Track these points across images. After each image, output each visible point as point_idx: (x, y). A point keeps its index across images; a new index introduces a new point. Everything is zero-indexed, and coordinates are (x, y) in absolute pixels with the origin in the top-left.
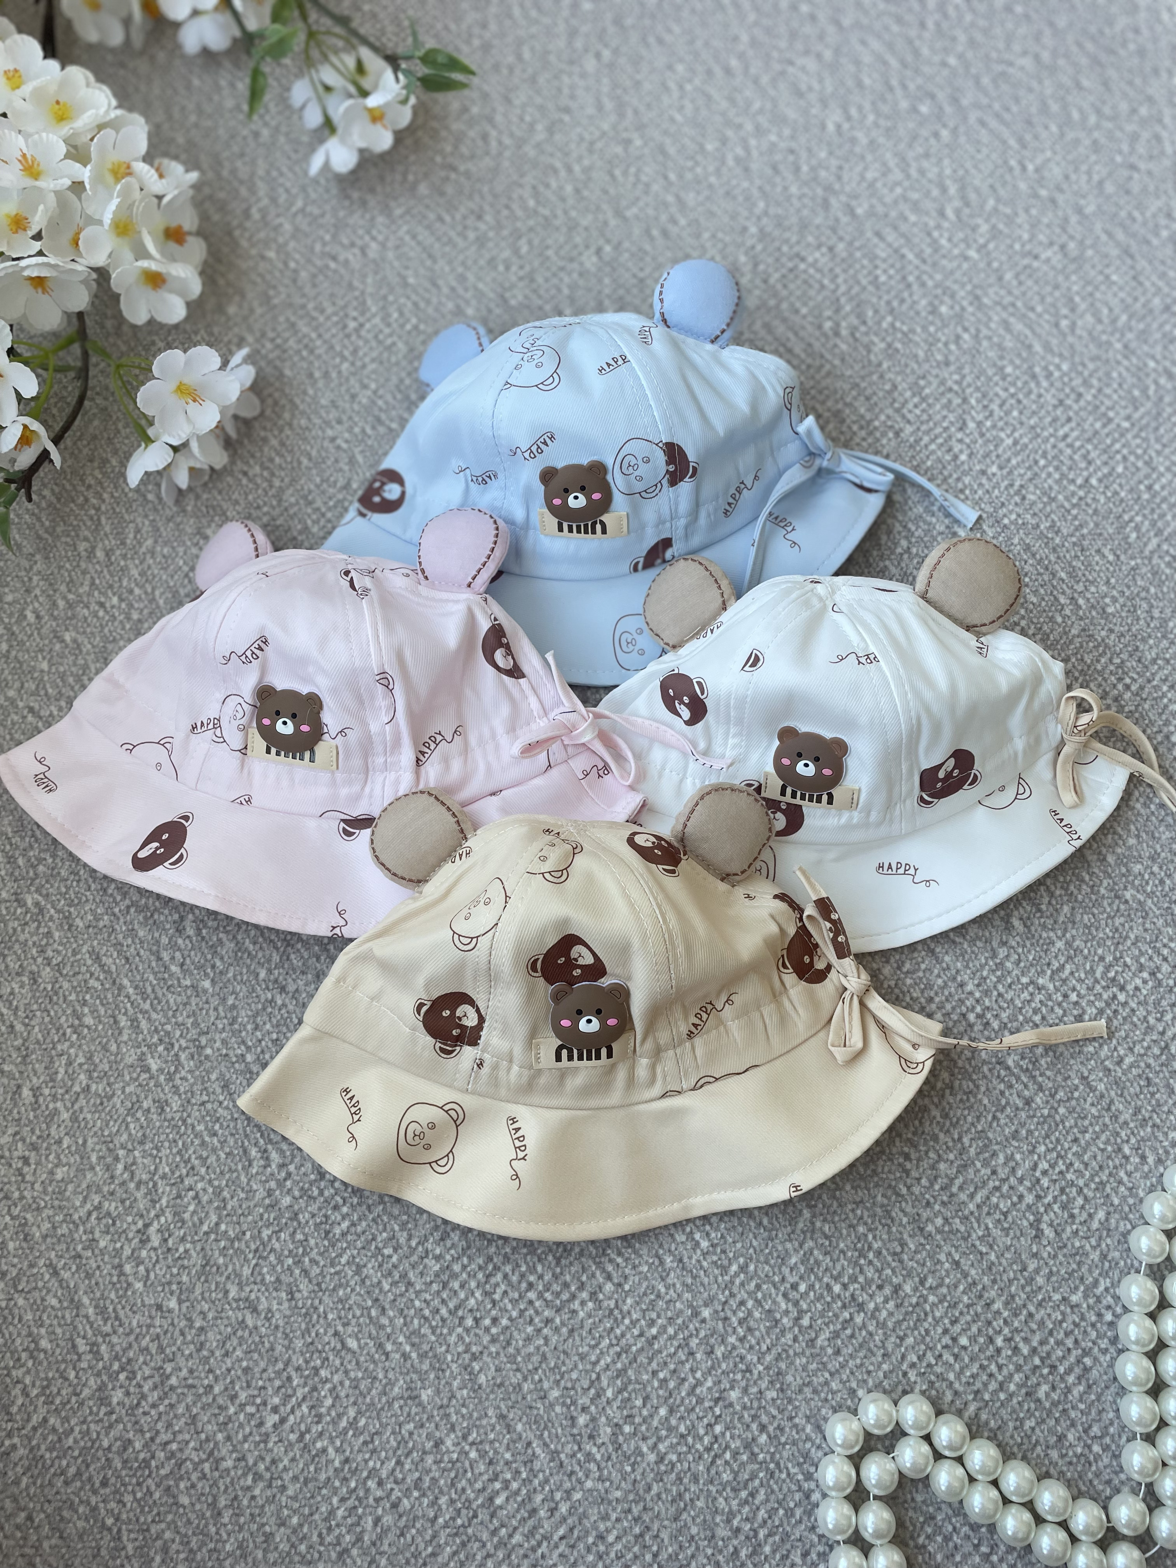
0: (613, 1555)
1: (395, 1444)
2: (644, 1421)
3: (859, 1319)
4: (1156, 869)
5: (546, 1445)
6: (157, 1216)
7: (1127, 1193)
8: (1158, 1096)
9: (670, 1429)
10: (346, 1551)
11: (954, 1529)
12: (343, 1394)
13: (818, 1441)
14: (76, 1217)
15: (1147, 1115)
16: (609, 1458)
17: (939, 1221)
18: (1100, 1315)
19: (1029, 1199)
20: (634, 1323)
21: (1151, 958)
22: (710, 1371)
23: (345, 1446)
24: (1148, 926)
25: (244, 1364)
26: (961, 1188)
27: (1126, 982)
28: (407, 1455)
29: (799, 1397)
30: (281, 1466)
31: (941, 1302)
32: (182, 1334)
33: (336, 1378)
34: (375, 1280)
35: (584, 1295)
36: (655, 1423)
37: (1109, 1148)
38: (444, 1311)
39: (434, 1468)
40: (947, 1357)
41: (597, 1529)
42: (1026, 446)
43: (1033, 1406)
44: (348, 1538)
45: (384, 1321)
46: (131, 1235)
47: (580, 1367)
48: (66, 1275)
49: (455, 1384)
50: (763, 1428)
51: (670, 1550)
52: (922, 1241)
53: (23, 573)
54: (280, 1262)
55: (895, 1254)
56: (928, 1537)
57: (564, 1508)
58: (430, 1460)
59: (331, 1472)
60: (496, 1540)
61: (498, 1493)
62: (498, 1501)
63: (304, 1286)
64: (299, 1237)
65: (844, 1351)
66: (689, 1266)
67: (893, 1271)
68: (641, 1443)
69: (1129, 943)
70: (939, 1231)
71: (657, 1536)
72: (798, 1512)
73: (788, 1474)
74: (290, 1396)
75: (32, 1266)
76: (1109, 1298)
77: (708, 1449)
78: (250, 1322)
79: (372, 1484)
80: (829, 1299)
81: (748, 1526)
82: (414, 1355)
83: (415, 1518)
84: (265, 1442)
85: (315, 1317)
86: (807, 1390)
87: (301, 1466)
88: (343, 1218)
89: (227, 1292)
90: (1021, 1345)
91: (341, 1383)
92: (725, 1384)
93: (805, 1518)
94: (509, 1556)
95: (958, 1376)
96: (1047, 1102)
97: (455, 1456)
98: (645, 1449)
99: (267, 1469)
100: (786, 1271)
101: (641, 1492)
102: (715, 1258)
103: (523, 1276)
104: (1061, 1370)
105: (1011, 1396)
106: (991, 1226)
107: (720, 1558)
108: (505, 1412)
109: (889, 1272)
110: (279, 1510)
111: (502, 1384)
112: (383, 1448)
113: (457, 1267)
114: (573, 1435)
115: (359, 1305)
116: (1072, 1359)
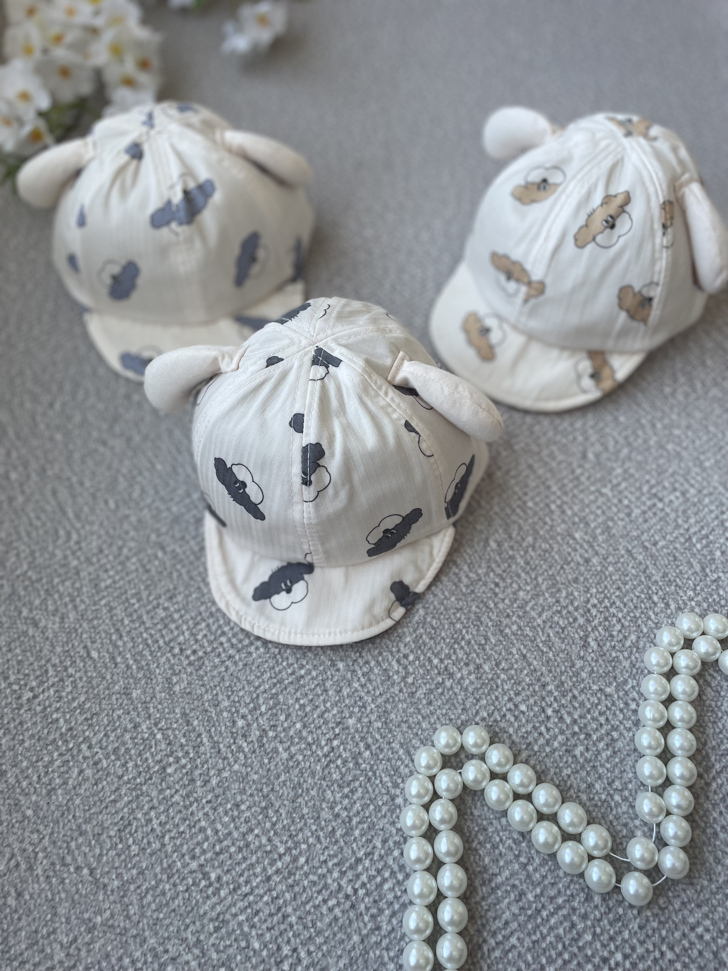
0: (242, 819)
1: (106, 721)
2: (284, 730)
3: (448, 684)
5: (211, 736)
7: (653, 626)
8: (681, 568)
9: (301, 738)
10: (54, 789)
11: (501, 840)
12: (80, 685)
13: (406, 762)
15: (672, 579)
16: (254, 752)
17: (515, 627)
18: (626, 704)
19: (581, 621)
22: (336, 704)
23: (72, 719)
25: (20, 658)
26: (533, 609)
27: (663, 496)
28: (113, 731)
29: (398, 730)
30: (25, 727)
31: (509, 679)
33: (78, 675)
34: (120, 618)
36: (291, 733)
37: (643, 596)
38: (161, 642)
39: (129, 741)
40: (509, 716)
41: (235, 799)
43: (570, 759)
44: (57, 781)
45: (120, 643)
47: (247, 689)
49: (158, 688)
50: (368, 747)
51: (285, 822)
52: (501, 638)
54: (61, 598)
55: (480, 644)
56: (480, 843)
57: (214, 782)
58: (127, 736)
59: (58, 736)
60: (161, 797)
61: (170, 765)
62: (169, 770)
63: (72, 616)
64: (77, 585)
65: (435, 703)
67: (478, 655)
68: (278, 744)
70: (514, 634)
71: (277, 811)
72: (384, 809)
73: (381, 781)
74: (44, 682)
76: (635, 693)
77: (326, 756)
78: (31, 632)
79: (84, 747)
80: (429, 667)
81: (344, 814)
82: (134, 667)
83: (108, 774)
84: (19, 709)
85: (74, 635)
86: (404, 726)
87: (39, 728)
88: (109, 577)
89: (20, 613)
90: (565, 716)
91: (81, 678)
92: (346, 713)
93: (389, 814)
94: (168, 810)
95: (516, 732)
96: (601, 563)
97: (146, 736)
98: (281, 749)
99: (15, 728)
101: (272, 778)
103: (220, 627)
104: (595, 737)
105: (554, 750)
106: (551, 635)
107: (321, 834)
108: (188, 711)
109: (475, 655)
110: (16, 756)
111: (190, 693)
112: (98, 725)
113: (176, 616)
114: (232, 733)
115: (105, 632)
116: (603, 731)
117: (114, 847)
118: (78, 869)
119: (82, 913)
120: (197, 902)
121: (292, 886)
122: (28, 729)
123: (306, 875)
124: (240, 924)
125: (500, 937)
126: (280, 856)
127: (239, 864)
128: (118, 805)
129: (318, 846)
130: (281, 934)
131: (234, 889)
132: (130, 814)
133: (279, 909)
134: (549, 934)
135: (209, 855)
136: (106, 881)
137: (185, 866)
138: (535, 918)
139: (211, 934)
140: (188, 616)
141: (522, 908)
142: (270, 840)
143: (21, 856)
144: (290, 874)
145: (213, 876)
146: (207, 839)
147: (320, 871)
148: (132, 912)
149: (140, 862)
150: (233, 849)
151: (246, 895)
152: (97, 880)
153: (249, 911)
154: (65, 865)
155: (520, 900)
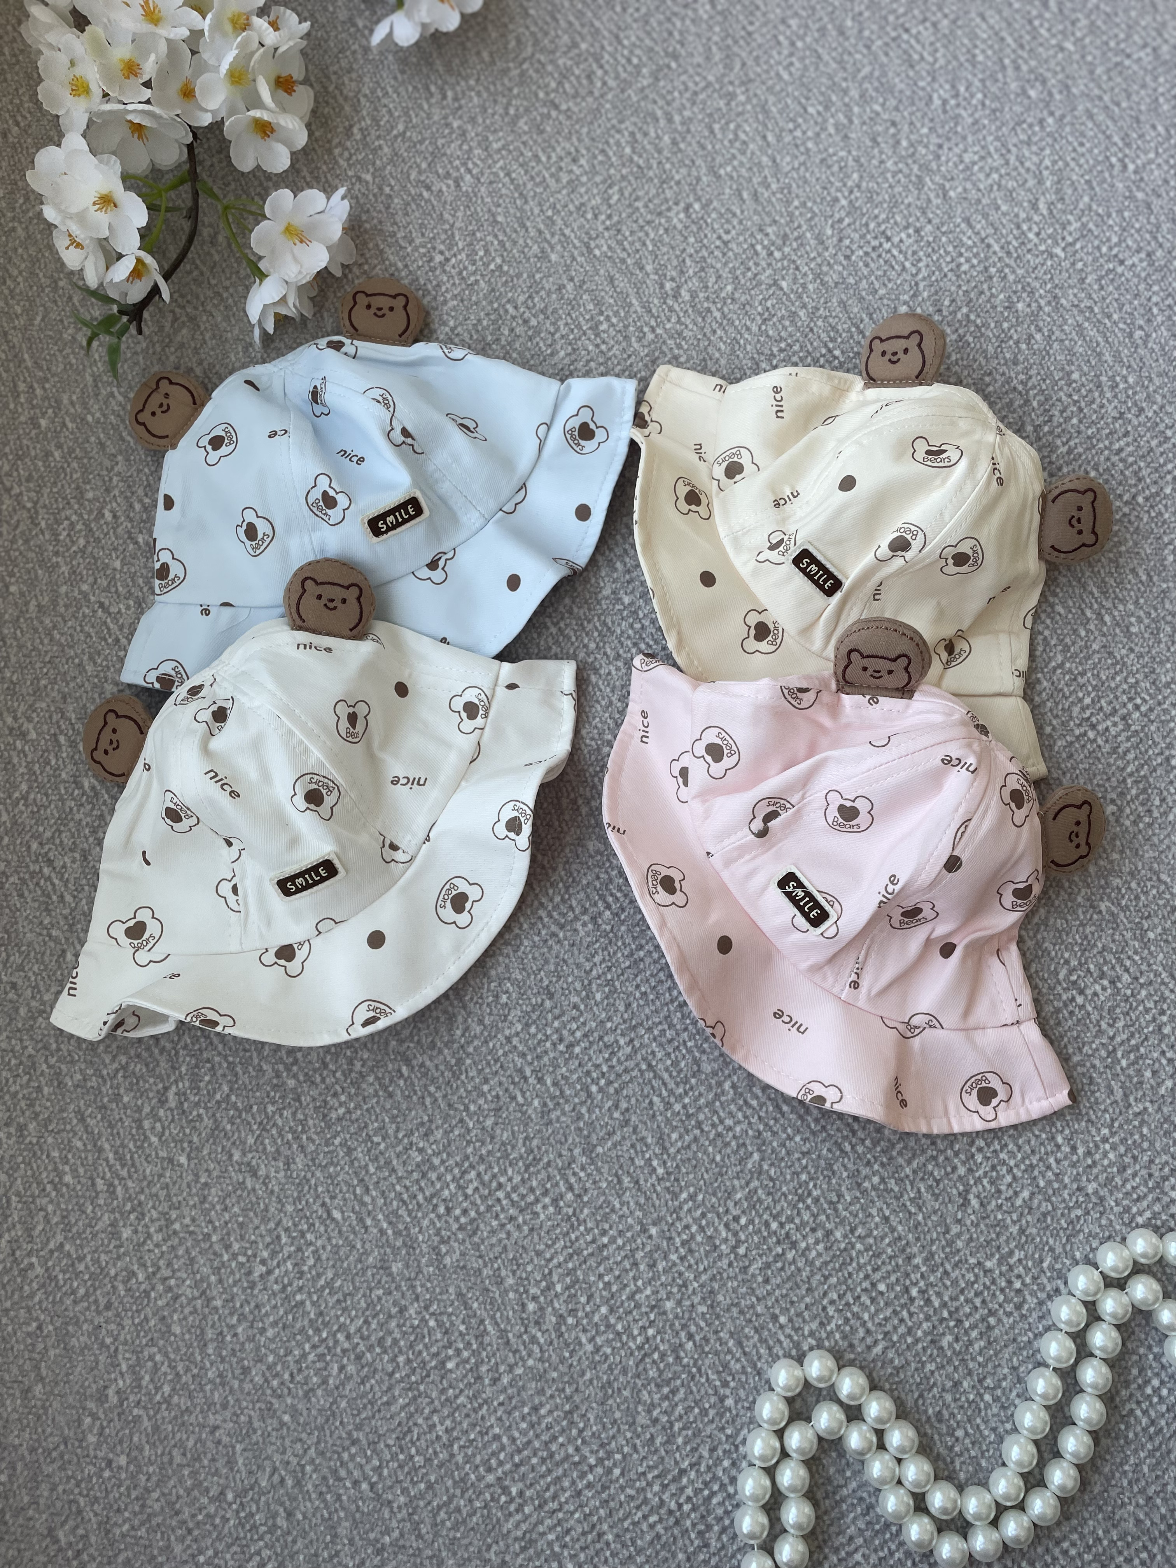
0: (544, 1425)
1: (363, 1304)
2: (587, 1315)
3: (790, 1256)
4: (1134, 885)
5: (497, 1324)
6: (176, 1082)
7: (1053, 1178)
8: (1098, 1094)
9: (608, 1326)
10: (312, 1390)
12: (324, 1257)
14: (105, 1072)
16: (551, 1343)
17: (876, 1180)
18: (1010, 1282)
19: (962, 1171)
20: (588, 1231)
21: (1113, 968)
22: (649, 1282)
23: (321, 1301)
24: (1117, 937)
25: (241, 1219)
27: (1086, 986)
28: (374, 1316)
29: (727, 1315)
30: (263, 1311)
31: (867, 1250)
32: (189, 1186)
33: (319, 1243)
34: (363, 1163)
35: (547, 1200)
36: (596, 1319)
38: (420, 1197)
39: (396, 1330)
40: (865, 1299)
41: (532, 1401)
42: (1080, 455)
43: (935, 1352)
44: (315, 1379)
45: (367, 1199)
46: (151, 1095)
47: (536, 1262)
48: (91, 1122)
49: (424, 1261)
50: (690, 1337)
51: (595, 1428)
52: (858, 1195)
53: (105, 473)
55: (831, 1203)
57: (505, 1380)
58: (393, 1324)
59: (306, 1323)
60: (443, 1398)
61: (449, 1358)
62: (450, 1365)
63: (300, 1161)
64: (300, 1116)
65: (773, 1281)
66: (644, 1189)
67: (828, 1217)
68: (581, 1335)
69: (1095, 951)
70: (874, 1188)
71: (584, 1415)
72: (712, 1413)
73: (708, 1379)
74: (277, 1252)
75: (62, 1110)
77: (640, 1348)
78: (249, 1183)
79: (340, 1337)
80: (765, 1234)
81: (665, 1419)
82: (390, 1232)
83: (375, 1371)
84: (252, 1288)
85: (306, 1188)
86: (734, 1310)
87: (281, 1313)
88: (341, 1104)
89: (231, 1156)
90: (933, 1298)
92: (663, 1294)
94: (453, 1414)
95: (872, 1317)
97: (416, 1322)
98: (584, 1340)
99: (251, 1312)
100: (730, 1204)
101: (575, 1375)
102: (668, 1184)
103: (494, 1176)
104: (967, 1324)
105: (917, 1341)
106: (923, 1190)
107: (638, 1442)
108: (464, 1291)
109: (823, 1218)
110: (258, 1349)
111: (464, 1267)
112: (354, 1308)
113: (436, 1161)
114: (522, 1319)
115: (346, 1183)
116: (978, 1317)
117: (394, 1457)
118: (356, 1483)
119: (366, 1533)
120: (498, 1520)
121: (607, 1501)
122: (267, 1314)
123: (622, 1488)
124: (550, 1544)
125: (843, 1554)
126: (591, 1468)
127: (543, 1476)
128: (393, 1408)
129: (635, 1456)
130: (597, 1553)
131: (540, 1506)
132: (408, 1419)
133: (593, 1527)
134: (897, 1550)
135: (508, 1467)
136: (390, 1497)
137: (480, 1478)
138: (884, 1534)
139: (517, 1555)
140: (451, 1162)
141: (869, 1523)
142: (577, 1449)
143: (286, 1469)
144: (605, 1488)
145: (514, 1491)
146: (503, 1448)
147: (638, 1484)
148: (424, 1531)
149: (427, 1474)
150: (534, 1461)
151: (554, 1512)
152: (379, 1496)
153: (559, 1529)
154: (340, 1479)
155: (868, 1514)
